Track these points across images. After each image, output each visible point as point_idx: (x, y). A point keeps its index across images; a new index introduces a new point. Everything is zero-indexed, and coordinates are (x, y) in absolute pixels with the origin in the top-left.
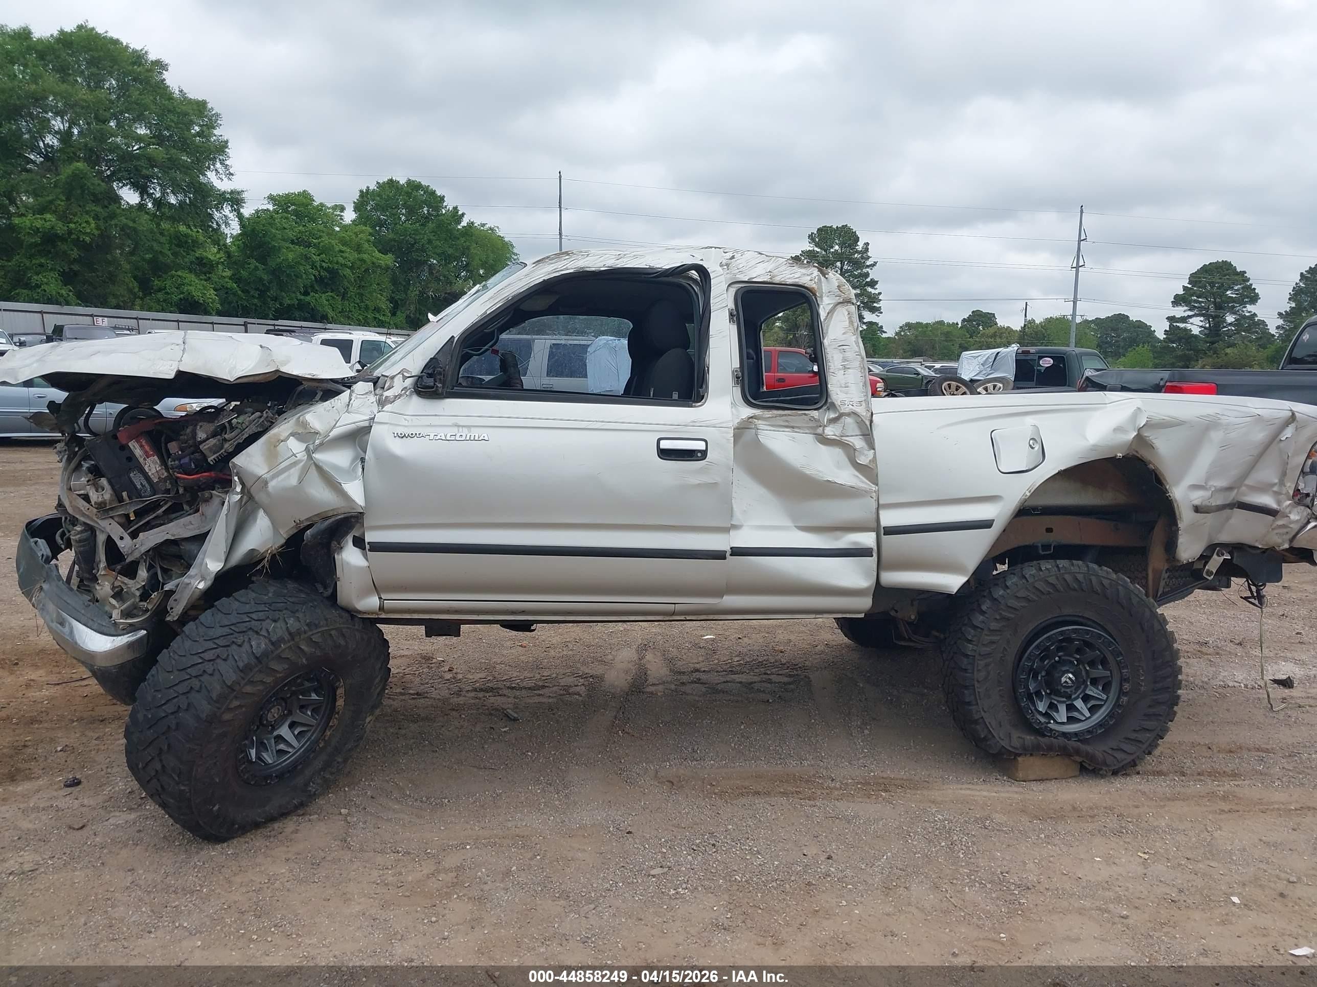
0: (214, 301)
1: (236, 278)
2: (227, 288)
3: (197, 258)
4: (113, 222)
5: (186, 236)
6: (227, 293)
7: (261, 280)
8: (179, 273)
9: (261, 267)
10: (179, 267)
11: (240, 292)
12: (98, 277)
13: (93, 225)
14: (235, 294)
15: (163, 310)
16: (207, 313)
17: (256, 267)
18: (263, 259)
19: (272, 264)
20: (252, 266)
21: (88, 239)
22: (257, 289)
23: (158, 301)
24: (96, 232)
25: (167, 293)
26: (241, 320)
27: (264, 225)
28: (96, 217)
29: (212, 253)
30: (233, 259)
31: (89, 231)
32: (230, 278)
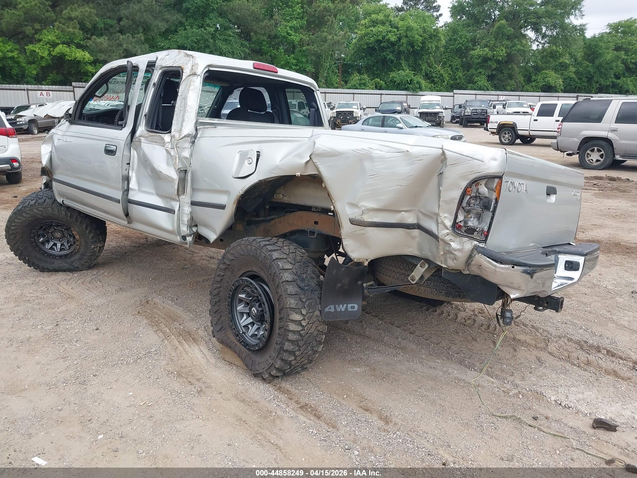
0: (560, 85)
1: (576, 73)
2: (571, 78)
3: (560, 63)
4: (513, 49)
5: (557, 52)
6: (570, 80)
7: (589, 72)
8: (546, 72)
9: (590, 65)
10: (547, 68)
11: (577, 80)
12: (504, 76)
13: (504, 51)
14: (575, 81)
15: (534, 91)
16: (556, 92)
17: (588, 65)
18: (592, 61)
19: (597, 62)
20: (586, 65)
21: (501, 58)
22: (587, 77)
23: (532, 86)
24: (505, 55)
25: (537, 82)
26: (575, 95)
27: (597, 42)
28: (507, 47)
29: (566, 60)
30: (577, 62)
31: (501, 54)
32: (575, 72)
